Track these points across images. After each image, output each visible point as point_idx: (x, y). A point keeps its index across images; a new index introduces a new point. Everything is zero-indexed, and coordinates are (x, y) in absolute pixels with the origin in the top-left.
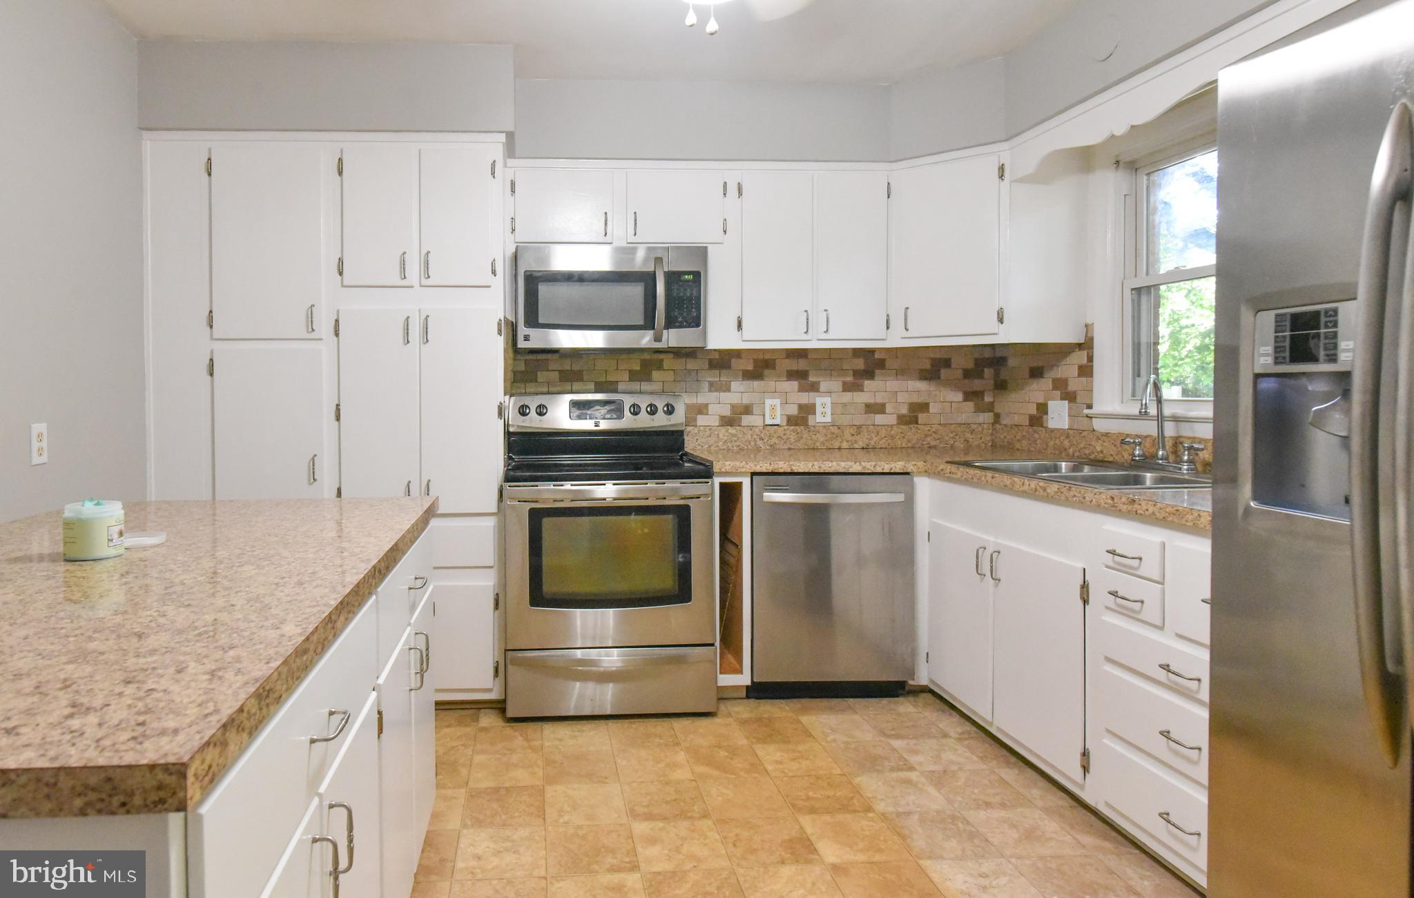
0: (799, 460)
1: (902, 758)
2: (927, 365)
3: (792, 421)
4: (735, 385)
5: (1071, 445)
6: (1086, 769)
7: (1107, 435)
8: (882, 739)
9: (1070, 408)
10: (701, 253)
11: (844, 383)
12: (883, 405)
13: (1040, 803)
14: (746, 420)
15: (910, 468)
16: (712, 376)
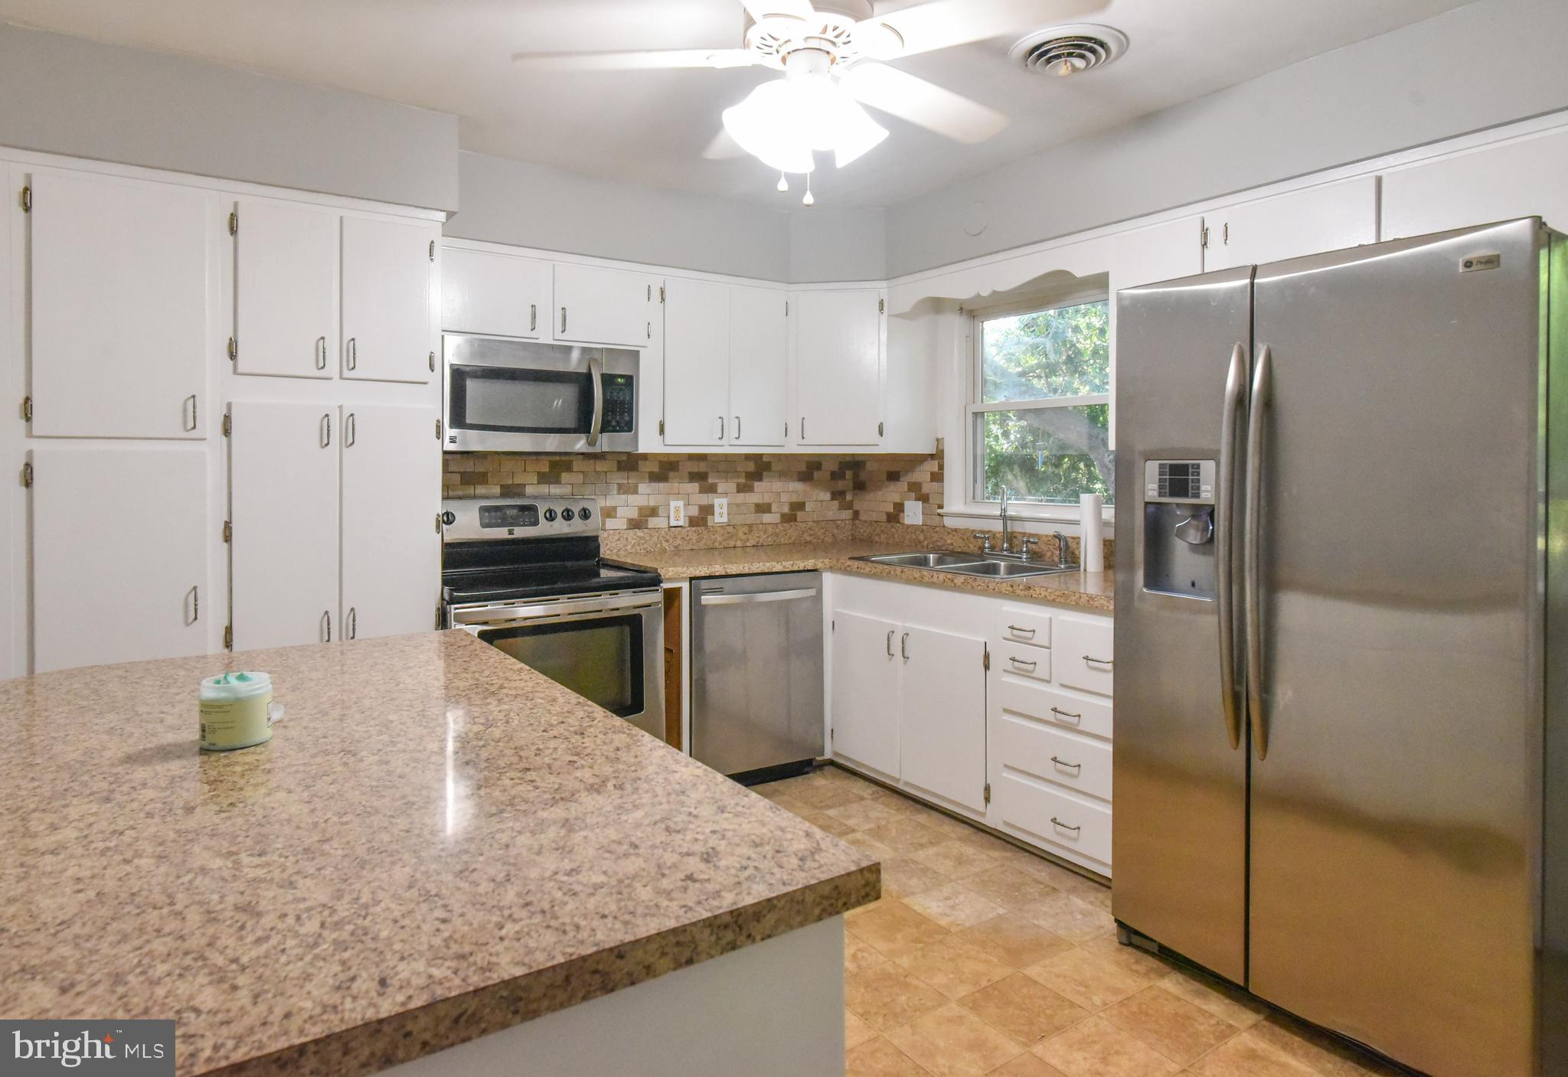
0: (732, 563)
1: (841, 824)
2: (803, 468)
3: (693, 522)
4: (643, 488)
5: (925, 539)
6: (987, 800)
7: (956, 530)
8: (817, 811)
9: (923, 508)
10: (634, 356)
11: (738, 485)
12: (770, 505)
13: (953, 835)
14: (653, 522)
15: (820, 565)
16: (619, 478)
